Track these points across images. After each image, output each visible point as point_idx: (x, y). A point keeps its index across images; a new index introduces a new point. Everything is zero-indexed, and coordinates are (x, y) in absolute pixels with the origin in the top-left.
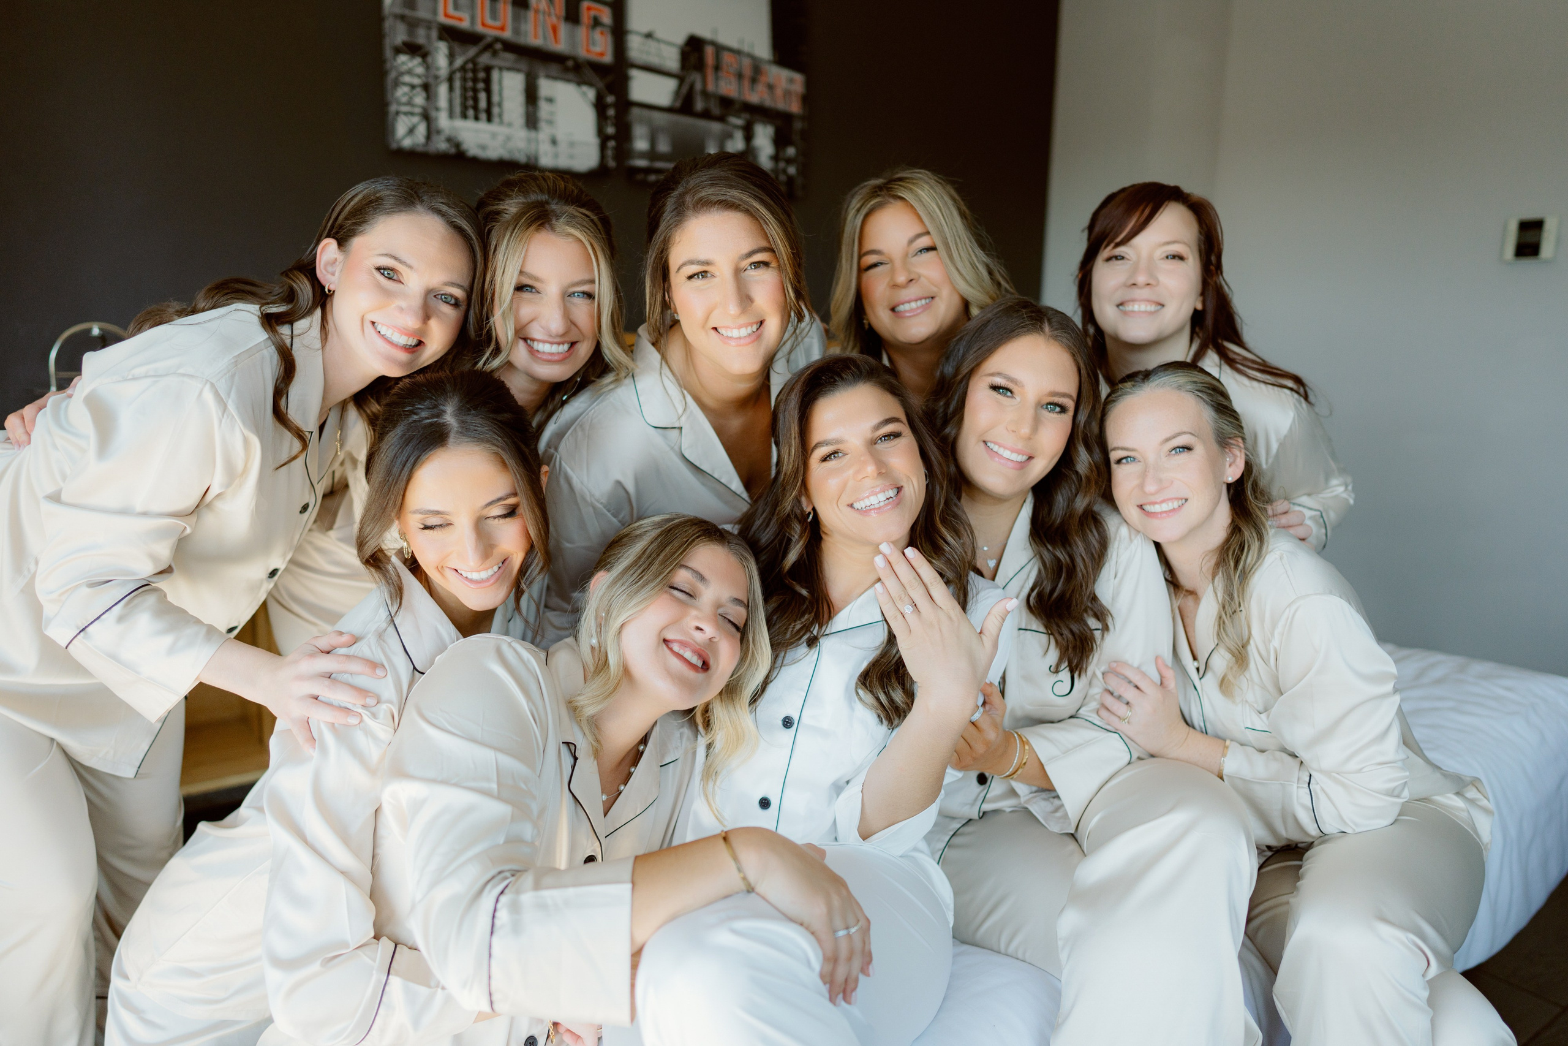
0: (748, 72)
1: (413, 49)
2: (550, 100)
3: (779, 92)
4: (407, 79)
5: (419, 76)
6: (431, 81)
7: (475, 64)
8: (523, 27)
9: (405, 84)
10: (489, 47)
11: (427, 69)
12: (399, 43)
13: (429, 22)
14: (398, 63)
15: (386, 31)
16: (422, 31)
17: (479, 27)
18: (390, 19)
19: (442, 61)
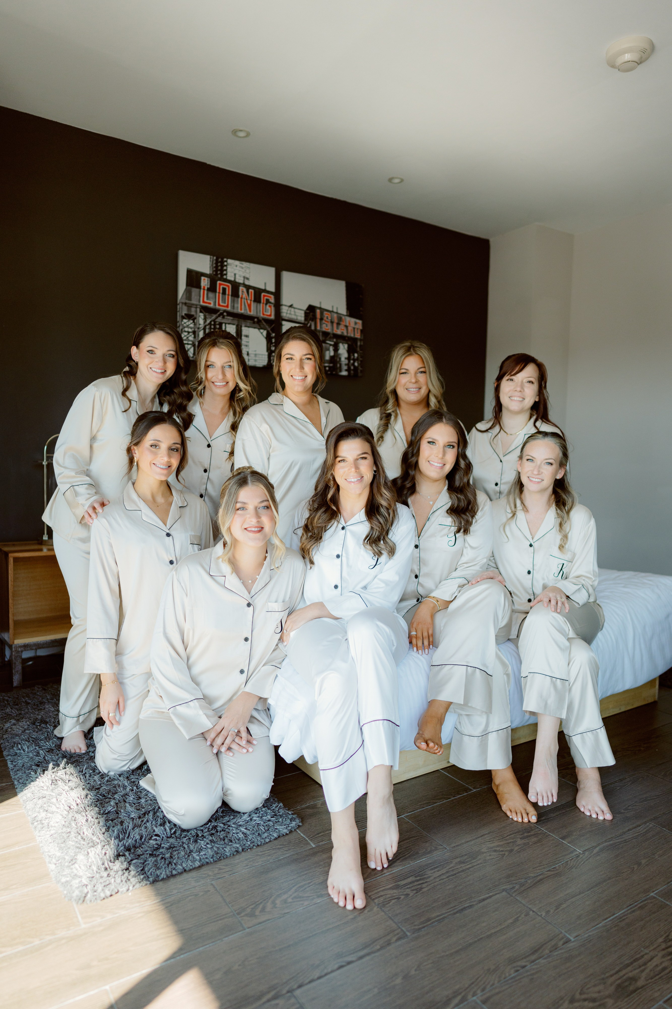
0: (336, 321)
1: (189, 317)
2: (247, 336)
3: (350, 329)
4: (186, 329)
5: (191, 328)
6: (196, 330)
7: (215, 322)
8: (236, 305)
9: (185, 332)
10: (222, 314)
11: (195, 325)
12: (183, 315)
13: (196, 305)
14: (183, 323)
15: (178, 310)
16: (193, 309)
17: (217, 307)
18: (181, 305)
19: (201, 321)
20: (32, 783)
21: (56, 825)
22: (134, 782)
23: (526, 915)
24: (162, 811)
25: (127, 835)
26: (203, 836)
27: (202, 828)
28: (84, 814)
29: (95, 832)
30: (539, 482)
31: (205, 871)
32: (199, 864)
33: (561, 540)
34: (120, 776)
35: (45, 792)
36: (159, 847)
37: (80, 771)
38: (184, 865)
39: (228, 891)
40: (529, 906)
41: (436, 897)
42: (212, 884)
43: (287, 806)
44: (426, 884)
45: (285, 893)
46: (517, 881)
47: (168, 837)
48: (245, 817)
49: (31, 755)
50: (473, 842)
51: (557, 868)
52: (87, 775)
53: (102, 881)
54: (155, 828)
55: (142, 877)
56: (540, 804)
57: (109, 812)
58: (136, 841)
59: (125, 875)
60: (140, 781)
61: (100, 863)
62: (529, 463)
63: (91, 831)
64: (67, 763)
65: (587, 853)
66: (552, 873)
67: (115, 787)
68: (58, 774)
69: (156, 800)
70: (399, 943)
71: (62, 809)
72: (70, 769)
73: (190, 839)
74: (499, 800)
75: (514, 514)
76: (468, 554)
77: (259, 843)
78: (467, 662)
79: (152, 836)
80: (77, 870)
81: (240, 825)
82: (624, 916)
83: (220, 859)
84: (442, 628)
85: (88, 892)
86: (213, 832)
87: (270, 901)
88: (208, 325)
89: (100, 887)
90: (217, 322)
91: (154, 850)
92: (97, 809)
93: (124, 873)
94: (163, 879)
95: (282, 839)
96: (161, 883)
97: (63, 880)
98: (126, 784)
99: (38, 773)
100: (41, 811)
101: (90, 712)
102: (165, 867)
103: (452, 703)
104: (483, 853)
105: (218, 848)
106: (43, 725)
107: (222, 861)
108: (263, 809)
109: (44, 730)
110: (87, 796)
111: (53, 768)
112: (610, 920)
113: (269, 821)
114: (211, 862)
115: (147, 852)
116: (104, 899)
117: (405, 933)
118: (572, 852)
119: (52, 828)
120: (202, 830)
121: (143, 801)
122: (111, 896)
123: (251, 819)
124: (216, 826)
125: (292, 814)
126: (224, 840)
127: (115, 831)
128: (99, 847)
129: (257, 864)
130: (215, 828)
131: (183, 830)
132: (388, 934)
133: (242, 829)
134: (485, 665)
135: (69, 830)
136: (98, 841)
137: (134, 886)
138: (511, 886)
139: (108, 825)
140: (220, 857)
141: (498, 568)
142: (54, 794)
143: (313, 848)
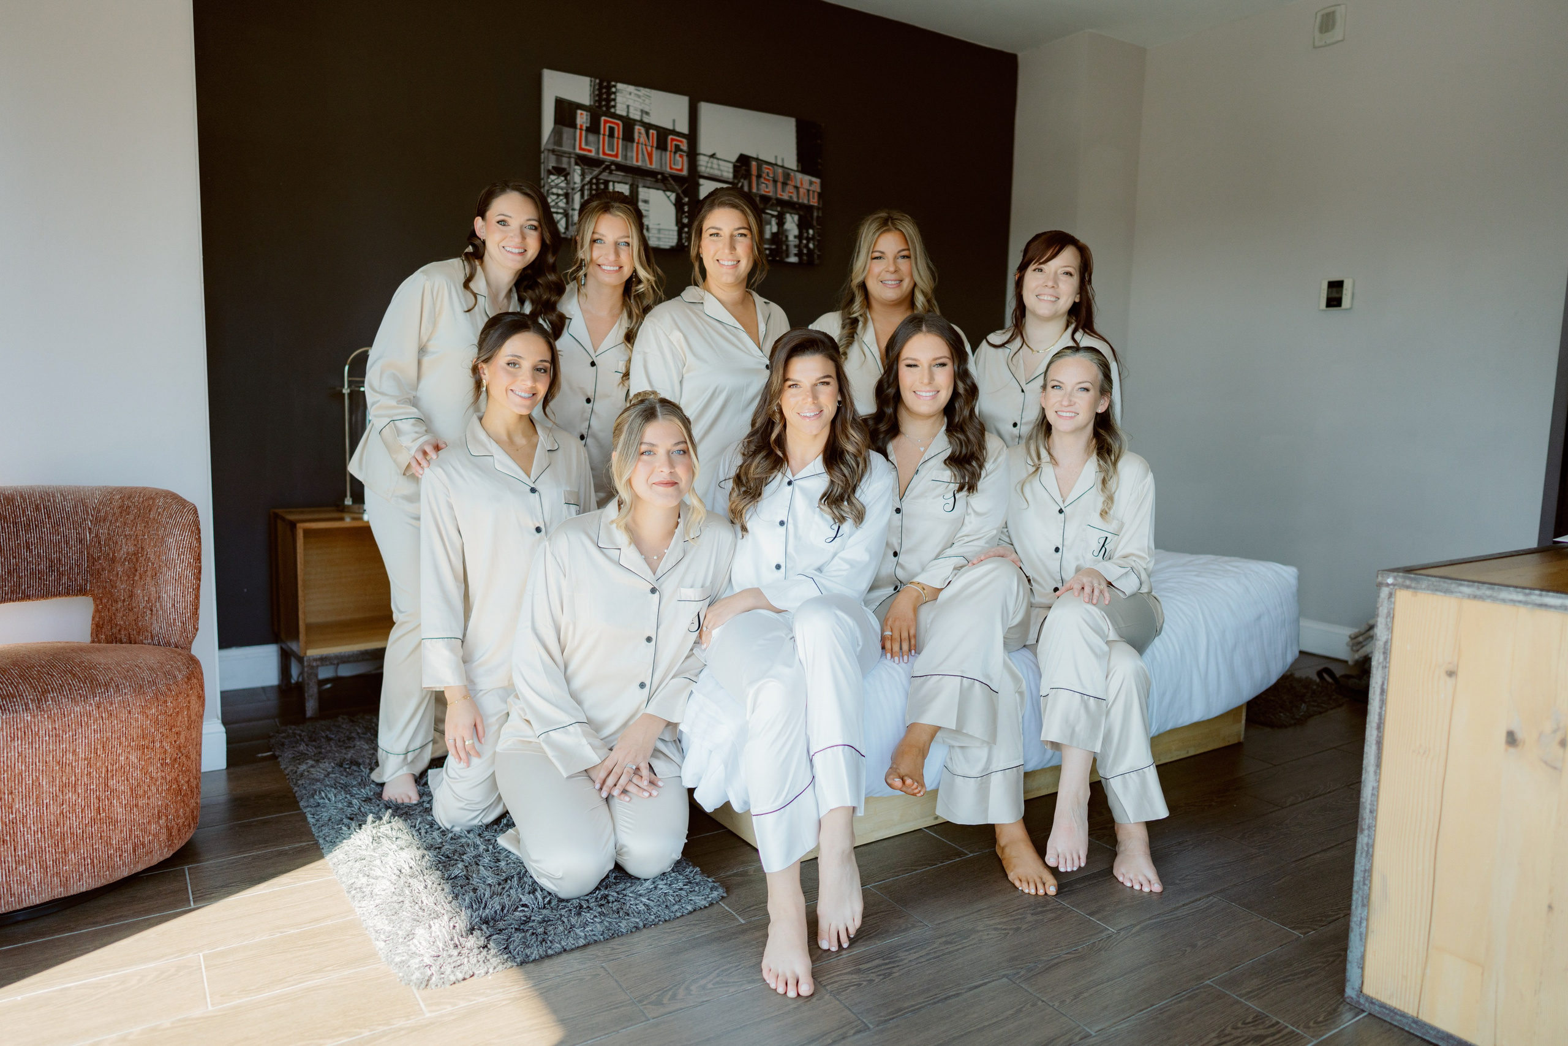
0: (781, 179)
1: (559, 171)
2: (646, 202)
3: (802, 191)
4: (555, 190)
5: (562, 189)
6: (570, 191)
7: (598, 180)
8: (629, 154)
9: (553, 194)
10: (608, 167)
11: (568, 183)
12: (550, 168)
13: (570, 153)
14: (550, 181)
15: (542, 161)
16: (565, 160)
17: (601, 156)
18: (546, 152)
19: (577, 178)
20: (344, 841)
21: (383, 893)
22: (489, 840)
23: (1032, 1006)
24: (531, 877)
25: (483, 906)
26: (588, 907)
27: (587, 898)
28: (421, 879)
29: (439, 900)
30: (1071, 417)
31: (591, 950)
32: (584, 942)
33: (1104, 502)
34: (469, 832)
35: (364, 852)
36: (528, 920)
37: (411, 826)
38: (563, 943)
39: (624, 975)
40: (1038, 995)
41: (911, 984)
42: (602, 967)
43: (707, 871)
44: (897, 969)
45: (702, 978)
46: (1022, 966)
47: (539, 908)
48: (648, 884)
49: (340, 806)
50: (965, 919)
51: (1080, 950)
52: (423, 831)
53: (452, 961)
54: (521, 896)
55: (506, 956)
56: (1062, 869)
57: (456, 876)
58: (496, 912)
59: (482, 954)
60: (498, 839)
61: (448, 938)
62: (1056, 391)
63: (432, 899)
64: (393, 815)
65: (1122, 933)
66: (1073, 956)
67: (463, 846)
68: (381, 830)
69: (522, 863)
70: (859, 1036)
71: (390, 873)
72: (398, 823)
73: (571, 910)
74: (1005, 866)
75: (1037, 469)
76: (972, 524)
77: (667, 918)
78: (963, 671)
79: (518, 907)
80: (416, 946)
81: (640, 895)
82: (1167, 1007)
83: (612, 937)
84: (928, 626)
85: (433, 974)
86: (603, 902)
87: (683, 987)
88: (587, 184)
89: (448, 969)
90: (600, 179)
91: (522, 924)
92: (439, 872)
93: (481, 952)
94: (534, 960)
95: (698, 913)
96: (532, 965)
97: (398, 959)
98: (479, 842)
99: (352, 828)
100: (361, 875)
101: (423, 747)
102: (537, 945)
103: (939, 728)
104: (978, 932)
105: (610, 923)
106: (354, 768)
107: (616, 939)
108: (673, 874)
109: (357, 774)
110: (423, 857)
111: (374, 822)
112: (1147, 1012)
113: (681, 889)
114: (600, 940)
115: (512, 926)
116: (454, 983)
117: (866, 1025)
118: (1101, 932)
119: (378, 897)
120: (587, 900)
121: (503, 864)
122: (464, 979)
123: (656, 888)
124: (607, 895)
125: (713, 882)
126: (618, 912)
127: (467, 899)
128: (446, 918)
129: (664, 943)
130: (605, 898)
131: (561, 900)
132: (843, 1027)
133: (643, 900)
134: (988, 676)
135: (401, 899)
136: (443, 912)
137: (495, 968)
138: (1015, 971)
139: (455, 891)
140: (613, 935)
141: (1012, 545)
142: (377, 855)
143: (742, 924)
